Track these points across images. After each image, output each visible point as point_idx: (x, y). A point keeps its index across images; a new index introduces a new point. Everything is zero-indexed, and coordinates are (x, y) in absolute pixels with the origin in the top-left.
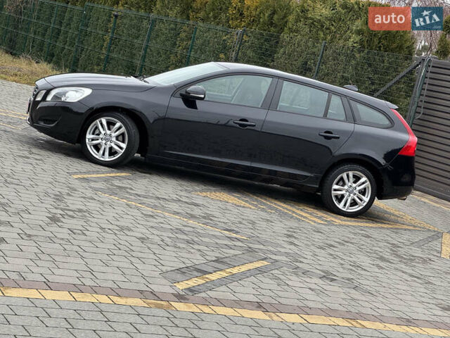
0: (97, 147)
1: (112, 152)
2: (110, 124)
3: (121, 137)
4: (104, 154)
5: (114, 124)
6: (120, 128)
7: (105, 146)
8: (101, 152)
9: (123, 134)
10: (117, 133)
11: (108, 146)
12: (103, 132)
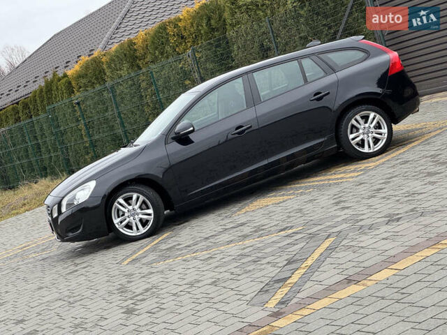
0: (129, 226)
1: (144, 223)
2: (128, 200)
3: (144, 206)
4: (138, 229)
5: (131, 198)
6: (138, 198)
7: (135, 221)
8: (135, 228)
9: (144, 202)
10: (139, 204)
11: (138, 220)
12: (126, 210)
